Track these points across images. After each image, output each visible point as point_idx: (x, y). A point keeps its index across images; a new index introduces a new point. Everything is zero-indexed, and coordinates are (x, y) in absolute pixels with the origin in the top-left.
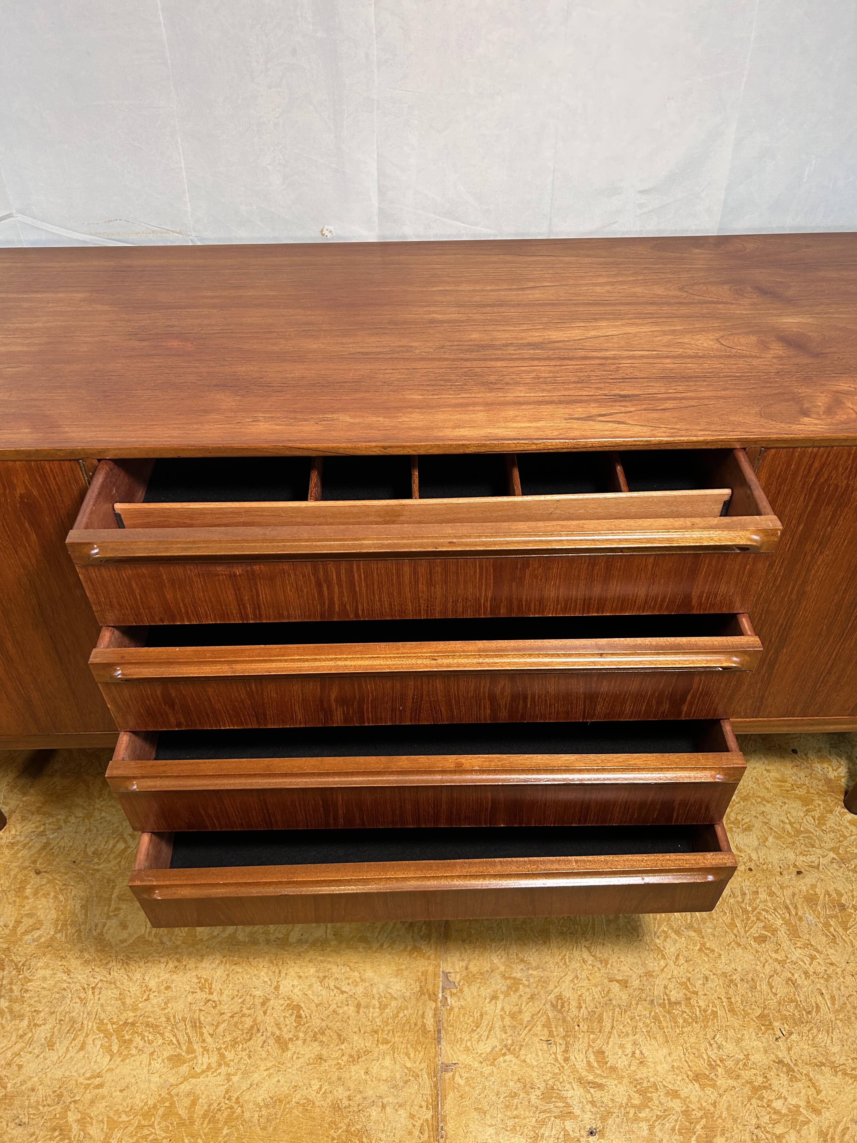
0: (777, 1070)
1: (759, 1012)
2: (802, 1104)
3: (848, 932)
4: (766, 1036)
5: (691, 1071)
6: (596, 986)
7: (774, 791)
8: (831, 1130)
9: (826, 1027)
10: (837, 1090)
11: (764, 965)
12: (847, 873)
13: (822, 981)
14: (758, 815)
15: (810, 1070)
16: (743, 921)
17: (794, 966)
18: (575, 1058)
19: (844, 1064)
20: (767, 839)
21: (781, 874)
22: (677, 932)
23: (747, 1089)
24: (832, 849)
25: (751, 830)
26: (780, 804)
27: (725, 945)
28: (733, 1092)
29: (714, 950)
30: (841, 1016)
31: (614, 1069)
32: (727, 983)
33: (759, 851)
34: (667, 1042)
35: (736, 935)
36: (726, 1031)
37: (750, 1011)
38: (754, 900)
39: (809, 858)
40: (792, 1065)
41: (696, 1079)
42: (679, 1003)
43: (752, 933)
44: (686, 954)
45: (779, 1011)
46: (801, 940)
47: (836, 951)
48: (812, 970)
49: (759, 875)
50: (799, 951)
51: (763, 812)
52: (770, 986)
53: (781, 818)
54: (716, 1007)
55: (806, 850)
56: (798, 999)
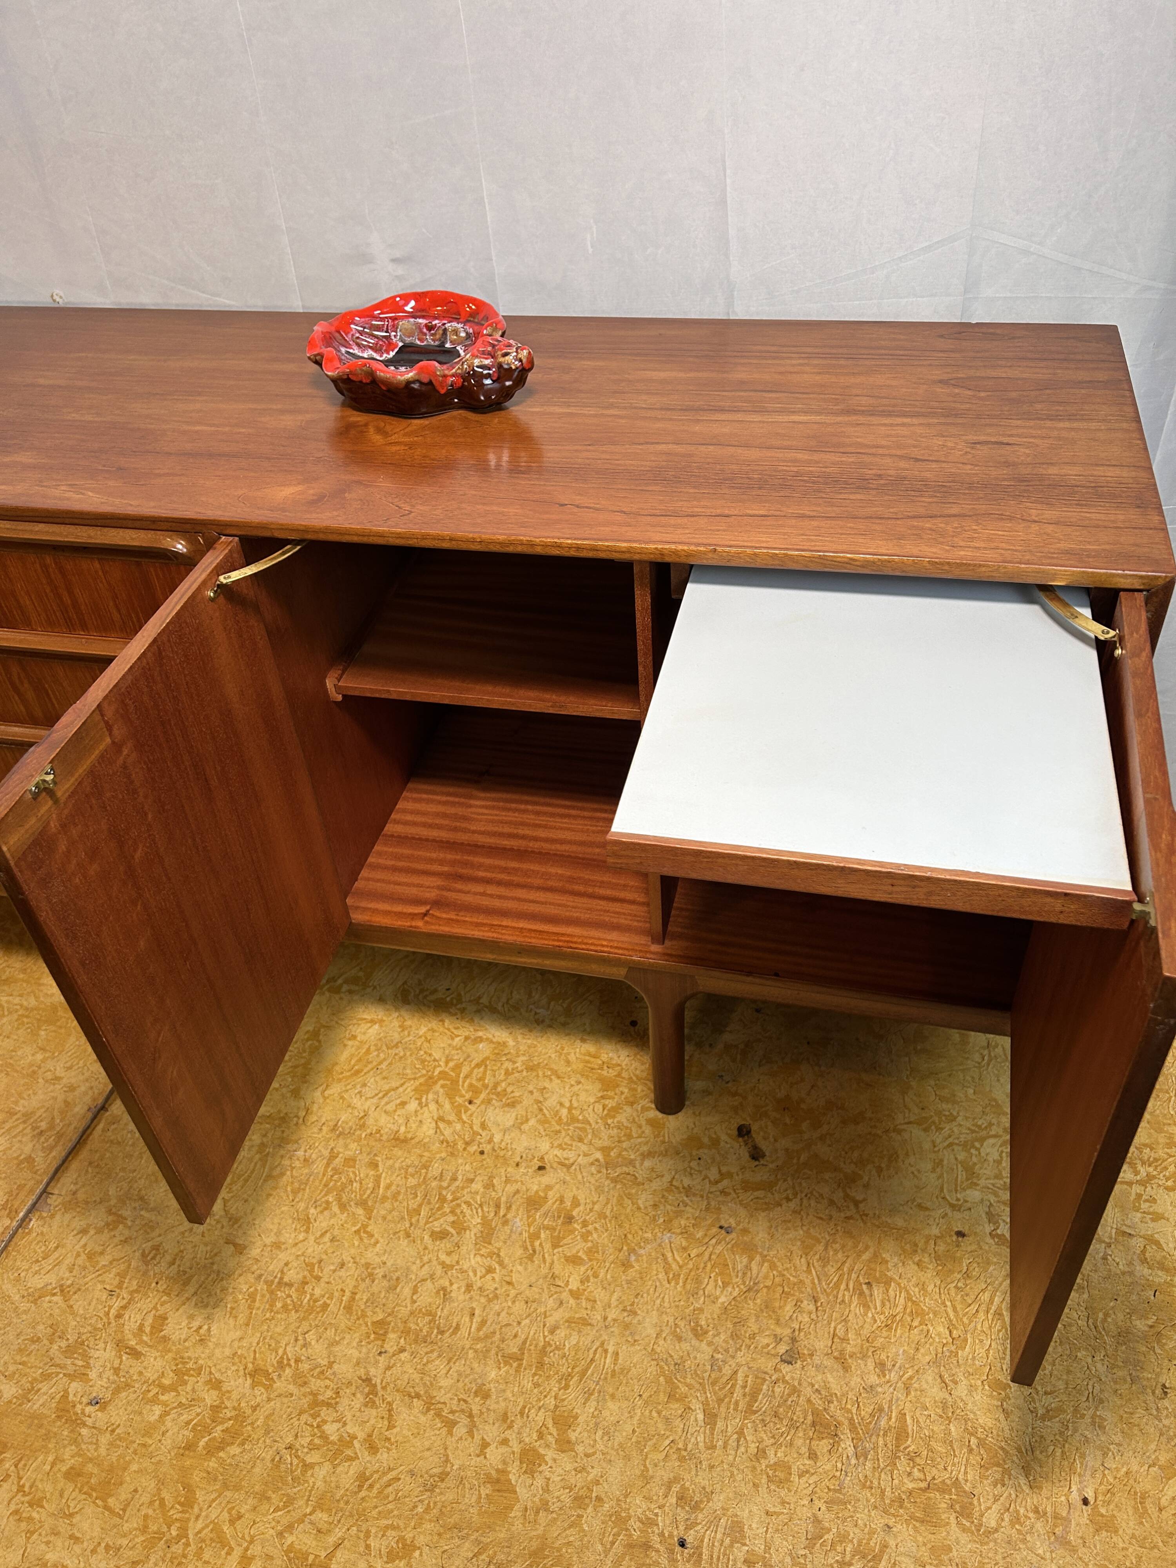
0: (357, 1387)
1: (381, 1316)
2: (361, 1435)
3: (556, 1251)
4: (370, 1346)
5: (253, 1363)
6: (206, 1245)
7: (574, 1067)
8: (376, 1476)
9: (451, 1355)
10: (415, 1431)
11: (424, 1265)
12: (603, 1180)
13: (483, 1300)
14: (535, 1091)
15: (398, 1399)
16: (432, 1209)
17: (459, 1275)
18: (130, 1317)
19: (444, 1403)
20: (527, 1120)
21: (517, 1165)
22: (343, 1207)
23: (305, 1402)
24: (603, 1149)
25: (514, 1106)
26: (573, 1083)
27: (391, 1232)
28: (285, 1400)
29: (372, 1236)
30: (478, 1346)
31: (165, 1339)
32: (364, 1276)
33: (507, 1134)
34: (247, 1325)
35: (411, 1224)
36: (326, 1329)
37: (369, 1313)
38: (463, 1188)
39: (566, 1154)
40: (379, 1387)
41: (252, 1375)
42: (290, 1285)
43: (433, 1226)
44: (336, 1232)
45: (405, 1322)
46: (490, 1247)
47: (526, 1269)
48: (479, 1284)
49: (489, 1161)
50: (478, 1258)
51: (545, 1088)
52: (415, 1291)
53: (562, 1100)
54: (332, 1299)
55: (569, 1142)
56: (439, 1313)
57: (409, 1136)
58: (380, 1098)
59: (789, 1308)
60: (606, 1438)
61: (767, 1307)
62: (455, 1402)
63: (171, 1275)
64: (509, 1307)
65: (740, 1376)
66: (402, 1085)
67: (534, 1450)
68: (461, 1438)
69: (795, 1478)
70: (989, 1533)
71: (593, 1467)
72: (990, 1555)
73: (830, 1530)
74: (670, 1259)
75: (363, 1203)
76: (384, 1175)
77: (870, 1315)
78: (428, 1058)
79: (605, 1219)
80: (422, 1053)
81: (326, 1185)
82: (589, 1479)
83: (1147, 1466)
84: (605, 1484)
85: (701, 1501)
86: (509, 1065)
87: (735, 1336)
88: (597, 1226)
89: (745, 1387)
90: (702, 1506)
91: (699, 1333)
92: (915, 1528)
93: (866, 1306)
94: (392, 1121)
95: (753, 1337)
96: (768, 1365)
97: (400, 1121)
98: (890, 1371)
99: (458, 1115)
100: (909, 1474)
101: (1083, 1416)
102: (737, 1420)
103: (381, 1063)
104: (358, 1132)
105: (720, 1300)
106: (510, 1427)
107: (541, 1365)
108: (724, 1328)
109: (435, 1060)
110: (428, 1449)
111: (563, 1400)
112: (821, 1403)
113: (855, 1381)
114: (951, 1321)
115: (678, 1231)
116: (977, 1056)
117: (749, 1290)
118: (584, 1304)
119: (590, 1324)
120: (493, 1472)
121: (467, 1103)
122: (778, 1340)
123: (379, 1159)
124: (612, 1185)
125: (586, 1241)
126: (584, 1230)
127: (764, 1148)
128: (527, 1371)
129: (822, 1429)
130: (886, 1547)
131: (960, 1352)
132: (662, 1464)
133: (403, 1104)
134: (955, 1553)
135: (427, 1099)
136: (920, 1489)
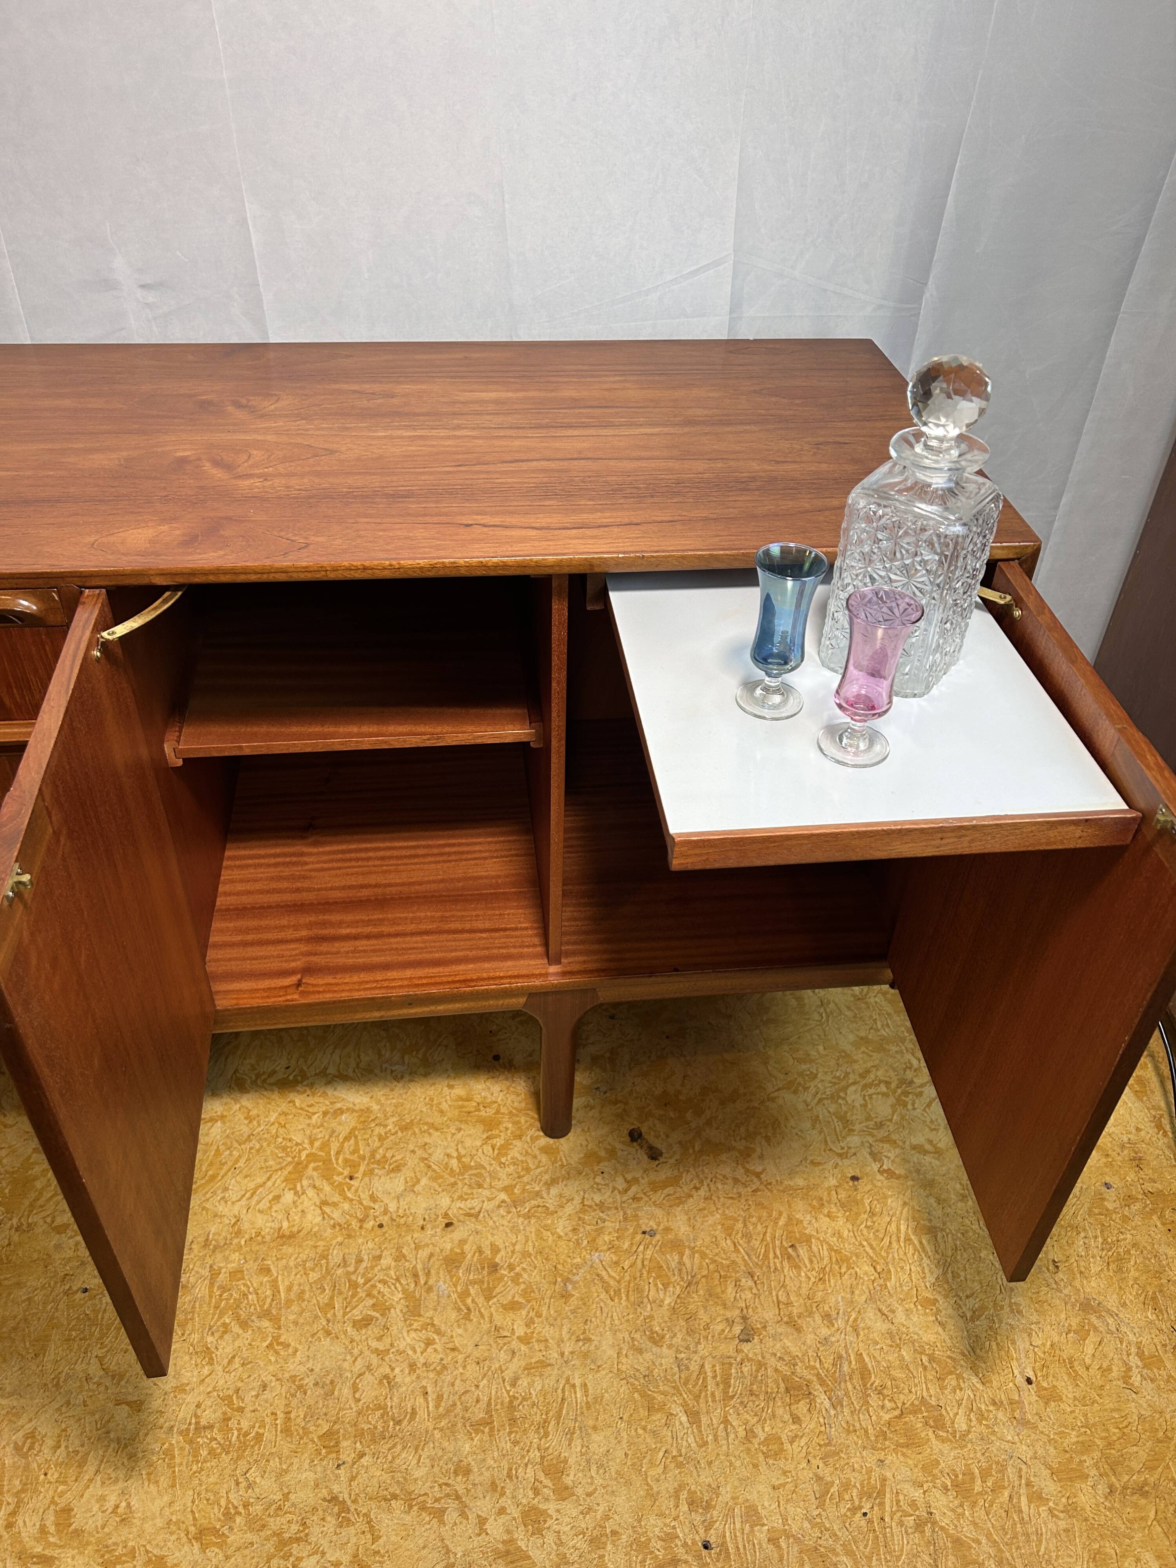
0: (324, 1511)
1: (326, 1427)
2: (346, 1559)
3: (490, 1303)
4: (325, 1462)
5: (195, 1525)
6: (93, 1414)
7: (449, 1114)
9: (416, 1443)
10: (404, 1533)
11: (356, 1359)
12: (516, 1220)
13: (432, 1375)
14: (416, 1149)
15: (373, 1507)
16: (346, 1298)
17: (398, 1358)
18: (24, 1522)
19: (426, 1494)
20: (418, 1181)
21: (423, 1228)
22: (244, 1325)
23: (270, 1547)
24: (505, 1189)
25: (400, 1170)
26: (453, 1131)
27: (308, 1335)
28: (247, 1552)
29: (289, 1345)
30: (443, 1424)
31: (78, 1533)
32: (293, 1391)
33: (401, 1200)
34: (173, 1486)
35: (328, 1321)
36: (268, 1461)
37: (312, 1429)
38: (372, 1268)
39: (469, 1204)
40: (349, 1503)
41: (199, 1537)
42: (211, 1427)
43: (353, 1315)
44: (245, 1354)
45: (355, 1425)
46: (421, 1319)
47: (466, 1330)
48: (422, 1360)
49: (391, 1233)
50: (413, 1334)
51: (426, 1144)
52: (355, 1388)
53: (448, 1151)
54: (265, 1427)
55: (469, 1192)
56: (389, 1404)
57: (295, 1229)
58: (248, 1199)
59: (730, 1289)
60: (601, 1471)
61: (711, 1295)
62: (436, 1489)
63: (60, 1460)
64: (461, 1374)
65: (708, 1367)
66: (269, 1179)
67: (534, 1508)
68: (455, 1524)
69: (787, 1446)
70: (964, 1436)
71: (598, 1504)
72: (971, 1456)
73: (833, 1482)
74: (606, 1277)
75: (266, 1314)
76: (280, 1278)
77: (803, 1274)
78: (289, 1144)
79: (530, 1257)
80: (280, 1140)
81: (216, 1307)
82: (598, 1517)
83: (1064, 1334)
84: (616, 1517)
85: (711, 1499)
86: (381, 1130)
87: (690, 1332)
88: (524, 1266)
89: (715, 1377)
90: (713, 1503)
91: (656, 1340)
92: (904, 1454)
93: (797, 1267)
94: (270, 1219)
95: (707, 1327)
96: (729, 1349)
97: (280, 1217)
98: (836, 1319)
99: (342, 1193)
100: (883, 1407)
101: (1002, 1307)
102: (719, 1411)
103: (237, 1161)
104: (235, 1241)
105: (666, 1302)
106: (503, 1494)
107: (513, 1421)
108: (678, 1328)
109: (297, 1144)
110: (424, 1548)
111: (548, 1448)
112: (786, 1368)
113: (810, 1338)
114: (871, 1258)
115: (605, 1248)
116: (816, 1017)
117: (689, 1285)
118: (536, 1347)
119: (549, 1365)
120: (500, 1546)
121: (347, 1180)
122: (731, 1323)
123: (269, 1262)
124: (526, 1222)
125: (518, 1284)
126: (512, 1274)
127: (659, 1146)
128: (501, 1433)
129: (796, 1393)
130: (885, 1480)
131: (888, 1284)
132: (663, 1477)
133: (277, 1198)
134: (943, 1465)
135: (302, 1187)
136: (896, 1417)
